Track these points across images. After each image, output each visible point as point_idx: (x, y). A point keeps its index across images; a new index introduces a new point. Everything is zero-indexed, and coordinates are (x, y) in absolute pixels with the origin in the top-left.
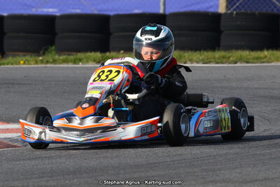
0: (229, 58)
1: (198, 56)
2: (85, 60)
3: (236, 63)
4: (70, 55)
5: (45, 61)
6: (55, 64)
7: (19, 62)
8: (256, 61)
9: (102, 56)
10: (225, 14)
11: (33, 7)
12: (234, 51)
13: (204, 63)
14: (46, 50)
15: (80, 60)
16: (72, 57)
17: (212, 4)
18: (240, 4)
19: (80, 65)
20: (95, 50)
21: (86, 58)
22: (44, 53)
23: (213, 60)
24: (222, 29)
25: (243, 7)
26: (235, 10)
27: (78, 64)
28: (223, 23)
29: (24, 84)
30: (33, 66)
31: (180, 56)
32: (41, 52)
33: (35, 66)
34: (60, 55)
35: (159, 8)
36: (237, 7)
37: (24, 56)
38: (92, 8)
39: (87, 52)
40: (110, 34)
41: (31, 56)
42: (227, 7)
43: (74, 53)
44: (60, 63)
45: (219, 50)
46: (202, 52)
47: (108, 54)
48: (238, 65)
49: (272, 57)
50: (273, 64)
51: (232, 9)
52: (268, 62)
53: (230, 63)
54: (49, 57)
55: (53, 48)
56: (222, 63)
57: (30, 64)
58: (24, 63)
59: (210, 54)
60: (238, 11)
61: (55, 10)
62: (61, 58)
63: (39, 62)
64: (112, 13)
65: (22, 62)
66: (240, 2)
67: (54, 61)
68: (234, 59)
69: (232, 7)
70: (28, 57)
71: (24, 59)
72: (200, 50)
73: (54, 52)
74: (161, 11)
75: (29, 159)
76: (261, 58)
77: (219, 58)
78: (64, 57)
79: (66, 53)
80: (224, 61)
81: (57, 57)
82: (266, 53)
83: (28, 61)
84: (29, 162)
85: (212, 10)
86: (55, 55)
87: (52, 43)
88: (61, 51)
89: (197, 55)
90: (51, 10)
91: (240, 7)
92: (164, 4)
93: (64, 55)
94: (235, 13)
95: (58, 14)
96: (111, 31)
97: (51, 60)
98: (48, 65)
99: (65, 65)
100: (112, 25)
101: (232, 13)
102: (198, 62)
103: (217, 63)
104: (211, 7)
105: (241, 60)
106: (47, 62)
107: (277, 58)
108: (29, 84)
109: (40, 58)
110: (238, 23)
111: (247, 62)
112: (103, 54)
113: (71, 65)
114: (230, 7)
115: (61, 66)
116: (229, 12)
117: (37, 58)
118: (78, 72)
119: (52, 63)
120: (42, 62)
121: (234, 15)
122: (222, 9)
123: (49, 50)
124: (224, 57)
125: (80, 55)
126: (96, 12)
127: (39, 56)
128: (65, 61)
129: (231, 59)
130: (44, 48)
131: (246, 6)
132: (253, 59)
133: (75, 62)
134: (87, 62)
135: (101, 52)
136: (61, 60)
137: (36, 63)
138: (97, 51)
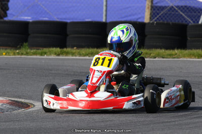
0: (150, 54)
2: (48, 53)
3: (155, 58)
4: (38, 49)
5: (20, 53)
6: (28, 55)
7: (2, 54)
8: (169, 57)
9: (61, 51)
10: (149, 23)
11: (14, 15)
12: (154, 49)
14: (22, 45)
15: (45, 53)
16: (40, 51)
17: (140, 16)
18: (160, 16)
19: (45, 56)
20: (56, 46)
21: (50, 52)
22: (19, 48)
24: (146, 34)
25: (162, 19)
26: (156, 20)
28: (147, 30)
29: (5, 69)
30: (12, 56)
32: (18, 46)
33: (14, 56)
34: (31, 49)
35: (102, 18)
36: (158, 19)
37: (6, 49)
38: (55, 17)
39: (50, 47)
40: (68, 35)
41: (11, 49)
42: (150, 18)
43: (41, 48)
44: (31, 55)
45: (143, 48)
47: (65, 49)
48: (157, 59)
49: (181, 55)
50: (181, 59)
51: (154, 20)
52: (178, 58)
53: (151, 58)
54: (23, 50)
55: (27, 44)
57: (10, 55)
58: (6, 54)
60: (158, 21)
61: (29, 18)
62: (32, 51)
63: (16, 54)
64: (69, 21)
65: (4, 54)
67: (27, 54)
68: (154, 55)
69: (154, 18)
70: (8, 51)
71: (6, 51)
73: (27, 47)
74: (104, 20)
75: (5, 122)
76: (173, 55)
81: (29, 51)
82: (176, 51)
83: (9, 53)
84: (4, 124)
85: (140, 20)
86: (27, 49)
87: (26, 41)
88: (32, 46)
90: (26, 18)
91: (160, 18)
92: (106, 16)
93: (34, 49)
94: (155, 22)
95: (31, 21)
96: (68, 33)
97: (25, 53)
98: (23, 56)
99: (35, 57)
100: (69, 29)
101: (153, 23)
104: (140, 18)
105: (158, 56)
106: (22, 54)
107: (184, 55)
108: (8, 69)
109: (17, 51)
110: (158, 30)
111: (163, 58)
112: (62, 50)
113: (38, 57)
114: (152, 18)
115: (32, 57)
116: (151, 22)
117: (15, 51)
118: (43, 61)
119: (25, 55)
120: (18, 54)
121: (155, 24)
122: (147, 20)
123: (24, 46)
124: (147, 54)
125: (45, 50)
126: (58, 20)
127: (16, 50)
128: (35, 54)
129: (152, 55)
130: (20, 44)
131: (164, 18)
132: (167, 55)
133: (41, 54)
134: (50, 54)
135: (60, 48)
136: (32, 53)
137: (14, 54)
138: (58, 47)
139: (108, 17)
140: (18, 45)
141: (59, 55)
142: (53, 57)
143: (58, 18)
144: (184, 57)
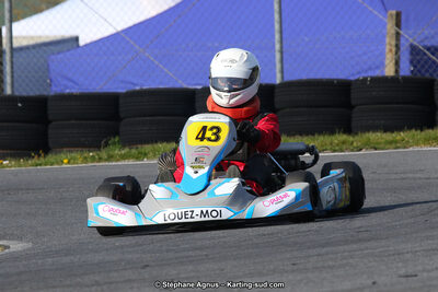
0: (352, 143)
2: (151, 154)
3: (361, 150)
5: (97, 157)
7: (62, 161)
8: (388, 146)
15: (146, 155)
16: (134, 151)
19: (145, 161)
30: (80, 165)
33: (84, 165)
39: (156, 142)
44: (118, 160)
46: (316, 136)
50: (411, 149)
52: (405, 147)
53: (352, 151)
55: (117, 139)
56: (342, 150)
57: (77, 163)
58: (69, 163)
63: (89, 160)
65: (65, 161)
67: (110, 158)
68: (359, 144)
71: (69, 156)
72: (313, 135)
76: (396, 142)
77: (338, 145)
80: (344, 147)
82: (402, 134)
83: (74, 159)
97: (106, 157)
99: (126, 162)
103: (335, 151)
106: (100, 159)
109: (91, 154)
111: (376, 149)
113: (131, 162)
115: (119, 163)
117: (86, 154)
119: (106, 160)
120: (93, 159)
124: (344, 143)
129: (355, 144)
132: (386, 143)
133: (137, 158)
137: (85, 160)
144: (417, 145)
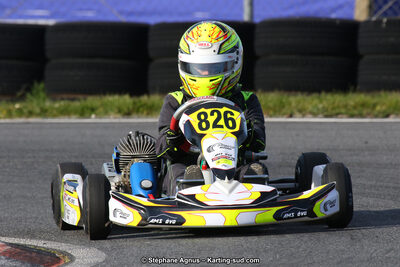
0: (374, 106)
1: (316, 101)
2: (101, 110)
3: (387, 116)
4: (73, 100)
5: (25, 111)
6: (46, 117)
9: (134, 103)
10: (367, 23)
12: (382, 93)
13: (326, 116)
14: (29, 90)
15: (93, 110)
16: (77, 104)
19: (93, 119)
20: (120, 91)
21: (104, 105)
22: (22, 98)
23: (343, 111)
24: (361, 50)
26: (385, 14)
27: (89, 117)
28: (363, 40)
31: (281, 102)
32: (19, 94)
33: (8, 121)
34: (54, 100)
35: (242, 9)
36: (390, 8)
39: (104, 93)
40: (150, 60)
42: (370, 7)
43: (81, 97)
44: (54, 116)
45: (355, 91)
46: (323, 94)
47: (144, 99)
48: (391, 119)
51: (381, 12)
53: (376, 116)
54: (33, 103)
55: (42, 86)
56: (361, 116)
59: (338, 99)
60: (393, 18)
62: (57, 105)
63: (14, 113)
64: (152, 20)
66: (390, 4)
67: (44, 113)
68: (384, 108)
72: (319, 92)
73: (42, 95)
74: (246, 18)
77: (355, 107)
78: (62, 103)
79: (65, 96)
80: (365, 112)
81: (48, 104)
86: (44, 100)
87: (40, 78)
88: (55, 92)
89: (312, 101)
92: (251, 4)
93: (63, 99)
94: (385, 20)
95: (51, 22)
96: (152, 54)
97: (37, 110)
98: (32, 120)
99: (63, 120)
100: (153, 44)
101: (379, 22)
102: (315, 115)
103: (352, 116)
105: (397, 110)
106: (31, 114)
109: (17, 106)
110: (392, 40)
112: (136, 99)
113: (74, 120)
114: (375, 8)
115: (56, 120)
116: (374, 19)
117: (11, 107)
119: (39, 115)
120: (20, 113)
121: (384, 25)
122: (360, 14)
123: (34, 91)
124: (363, 105)
125: (93, 101)
126: (123, 19)
127: (14, 101)
128: (65, 112)
129: (378, 108)
130: (24, 86)
133: (82, 113)
134: (106, 113)
135: (131, 95)
136: (57, 109)
137: (10, 114)
138: (125, 93)
139: (256, 8)
140: (19, 89)
141: (128, 114)
142: (113, 119)
143: (121, 13)
